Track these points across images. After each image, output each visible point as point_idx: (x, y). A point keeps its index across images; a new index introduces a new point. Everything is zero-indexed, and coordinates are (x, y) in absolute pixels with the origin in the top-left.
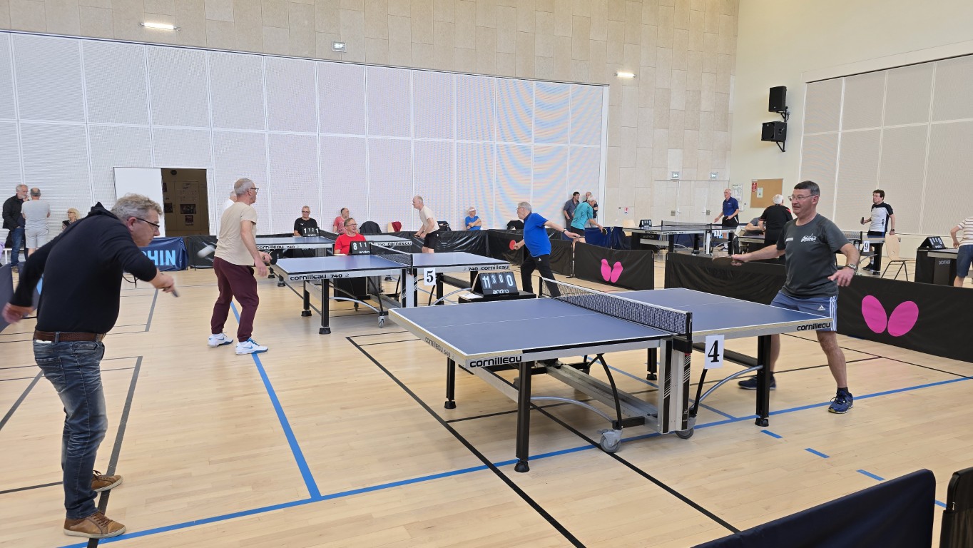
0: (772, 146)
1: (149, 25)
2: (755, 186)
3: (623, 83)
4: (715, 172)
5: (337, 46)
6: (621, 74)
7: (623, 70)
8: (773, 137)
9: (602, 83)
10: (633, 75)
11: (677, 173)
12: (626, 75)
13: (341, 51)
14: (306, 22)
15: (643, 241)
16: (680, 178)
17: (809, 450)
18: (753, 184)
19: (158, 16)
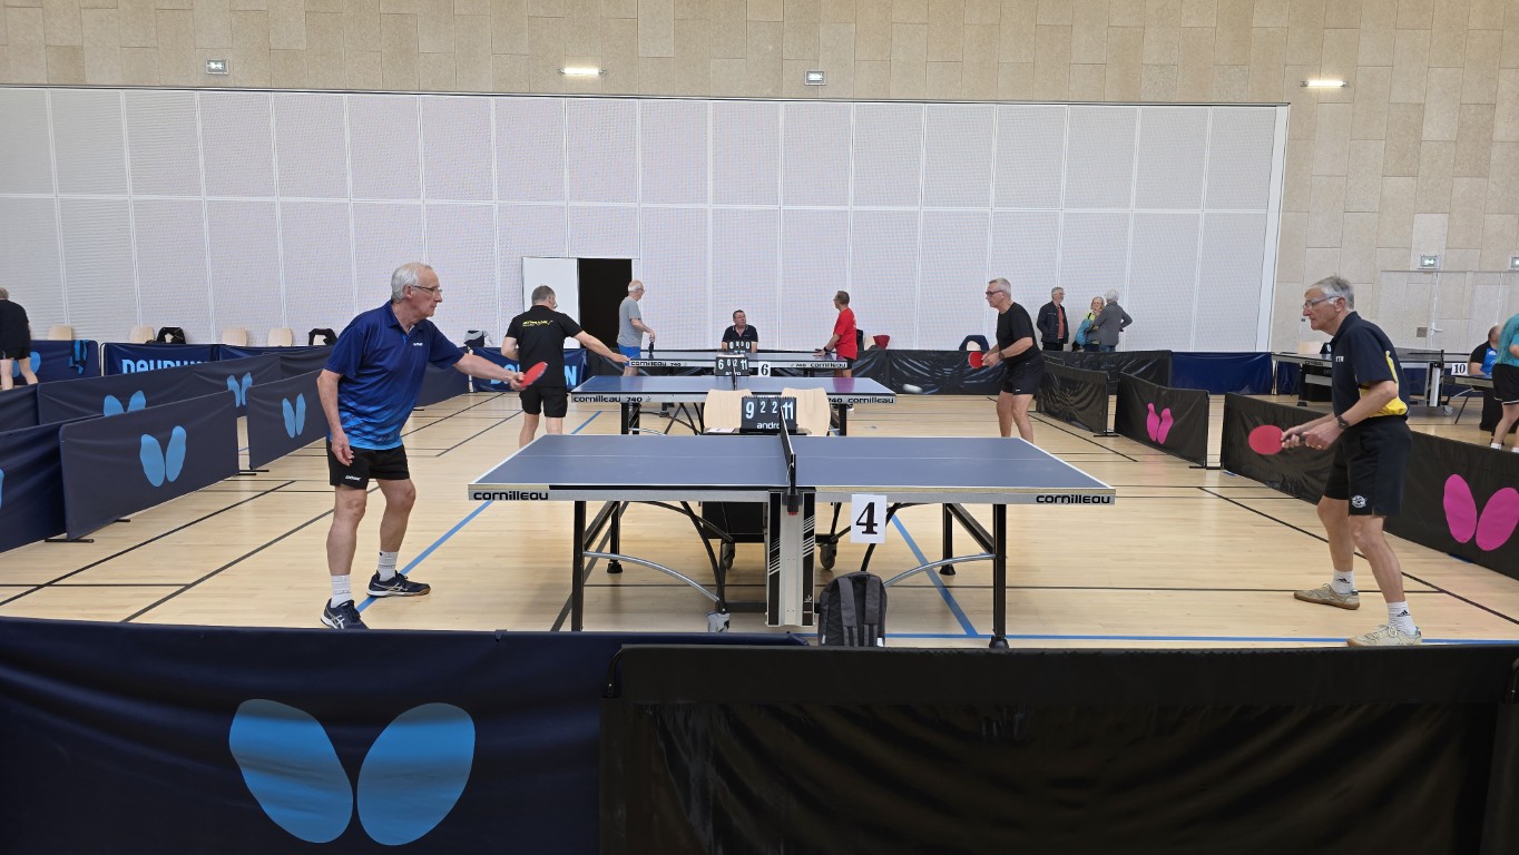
1: (571, 71)
3: (1321, 98)
5: (813, 77)
6: (1315, 84)
7: (1319, 75)
9: (1273, 100)
10: (1341, 83)
11: (1435, 258)
12: (1325, 83)
13: (816, 85)
14: (771, 47)
16: (1440, 266)
19: (581, 59)
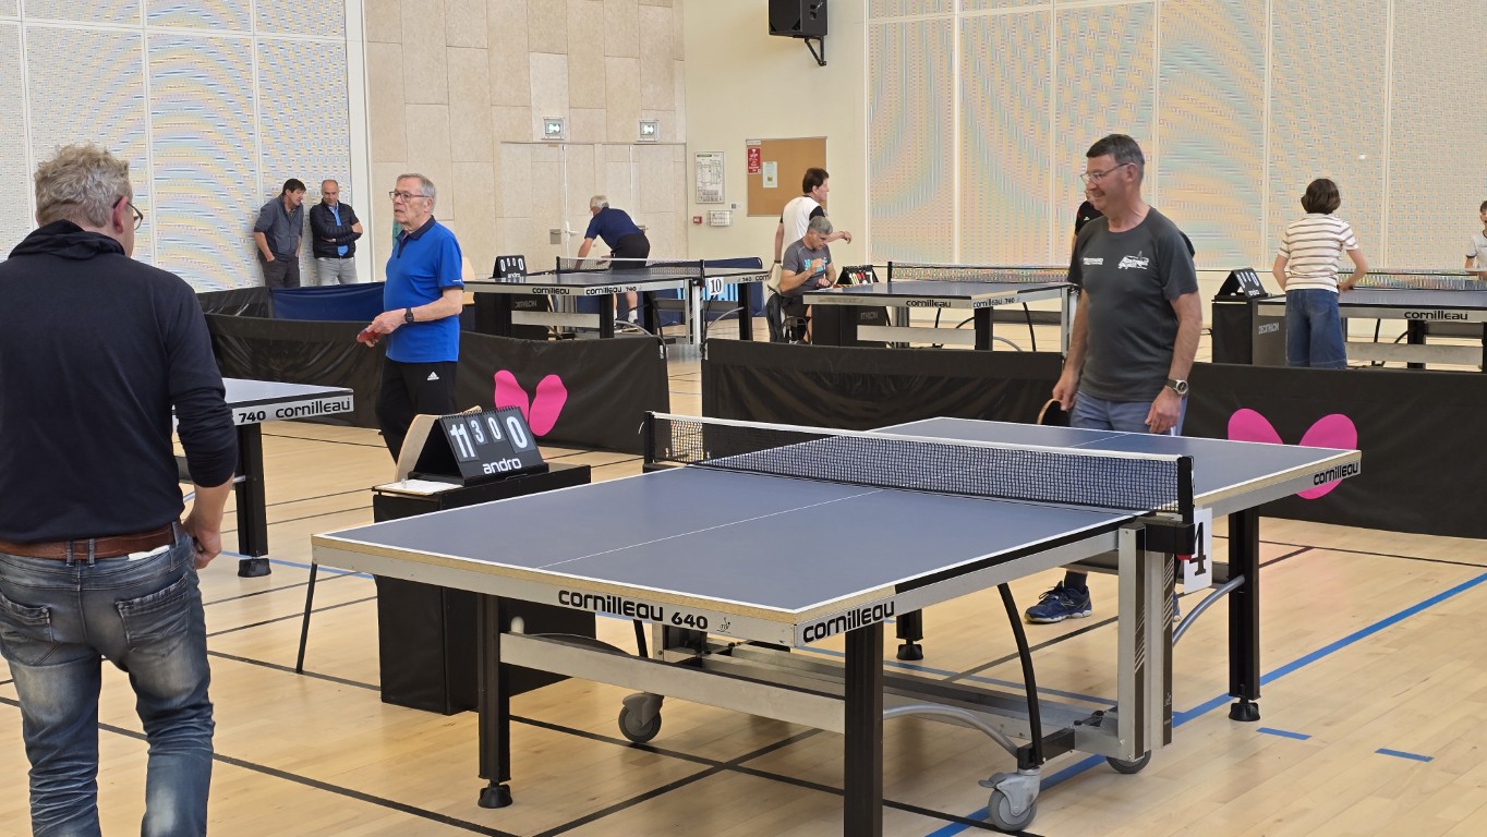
0: (794, 49)
2: (755, 157)
4: (651, 120)
8: (797, 26)
11: (558, 122)
15: (518, 318)
16: (567, 137)
17: (1382, 751)
18: (750, 152)
